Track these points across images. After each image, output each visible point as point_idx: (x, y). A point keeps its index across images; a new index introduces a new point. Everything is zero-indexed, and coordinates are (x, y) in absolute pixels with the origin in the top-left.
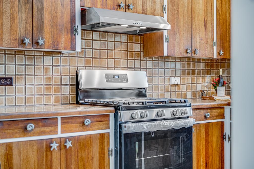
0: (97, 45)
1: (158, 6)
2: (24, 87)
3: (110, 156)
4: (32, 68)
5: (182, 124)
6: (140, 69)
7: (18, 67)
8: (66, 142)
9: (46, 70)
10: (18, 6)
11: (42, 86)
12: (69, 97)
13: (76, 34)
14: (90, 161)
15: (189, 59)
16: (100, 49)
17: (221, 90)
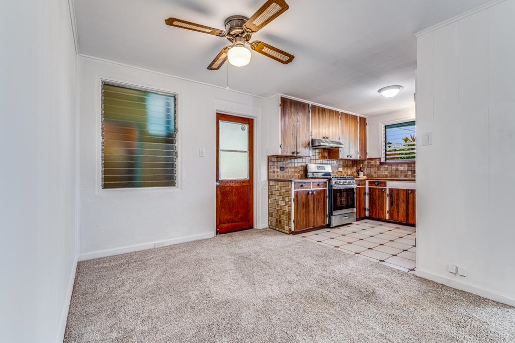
7: (286, 163)
8: (314, 192)
13: (310, 149)
15: (347, 160)
17: (361, 174)
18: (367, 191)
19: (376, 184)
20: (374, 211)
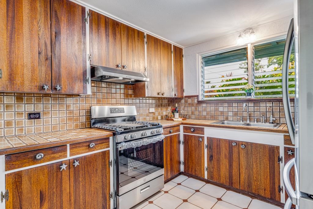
0: (105, 90)
1: (142, 68)
2: (50, 119)
3: (111, 166)
4: (57, 106)
5: (158, 139)
6: (132, 104)
7: (45, 106)
8: (74, 163)
9: (68, 107)
10: (39, 62)
11: (65, 118)
12: (86, 123)
13: (88, 83)
14: (95, 172)
15: (159, 98)
16: (107, 93)
17: (177, 115)
18: (182, 139)
19: (192, 130)
20: (190, 166)
